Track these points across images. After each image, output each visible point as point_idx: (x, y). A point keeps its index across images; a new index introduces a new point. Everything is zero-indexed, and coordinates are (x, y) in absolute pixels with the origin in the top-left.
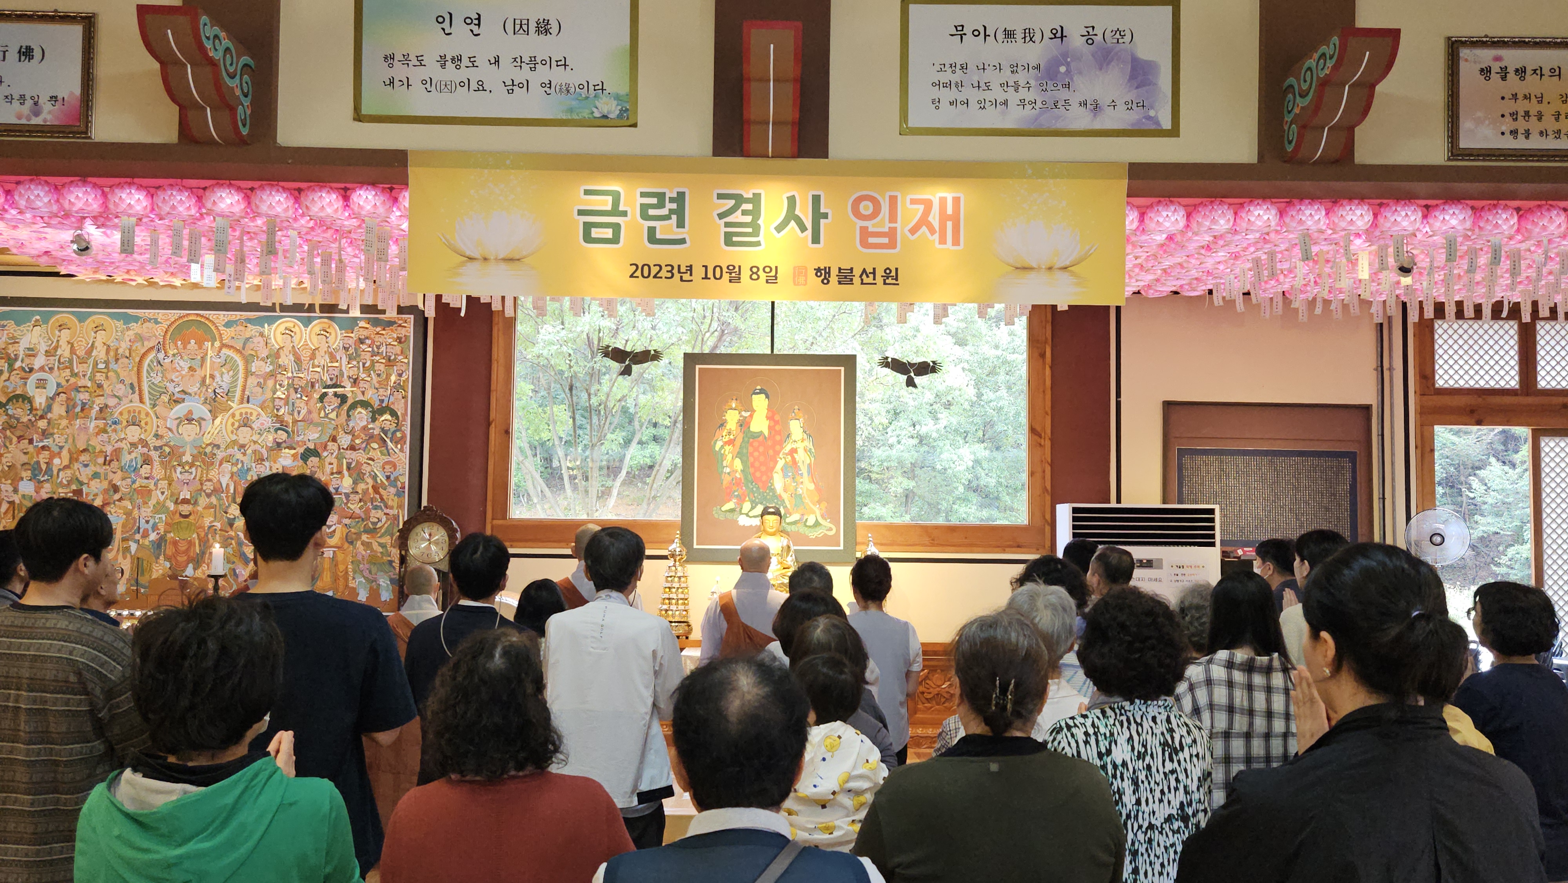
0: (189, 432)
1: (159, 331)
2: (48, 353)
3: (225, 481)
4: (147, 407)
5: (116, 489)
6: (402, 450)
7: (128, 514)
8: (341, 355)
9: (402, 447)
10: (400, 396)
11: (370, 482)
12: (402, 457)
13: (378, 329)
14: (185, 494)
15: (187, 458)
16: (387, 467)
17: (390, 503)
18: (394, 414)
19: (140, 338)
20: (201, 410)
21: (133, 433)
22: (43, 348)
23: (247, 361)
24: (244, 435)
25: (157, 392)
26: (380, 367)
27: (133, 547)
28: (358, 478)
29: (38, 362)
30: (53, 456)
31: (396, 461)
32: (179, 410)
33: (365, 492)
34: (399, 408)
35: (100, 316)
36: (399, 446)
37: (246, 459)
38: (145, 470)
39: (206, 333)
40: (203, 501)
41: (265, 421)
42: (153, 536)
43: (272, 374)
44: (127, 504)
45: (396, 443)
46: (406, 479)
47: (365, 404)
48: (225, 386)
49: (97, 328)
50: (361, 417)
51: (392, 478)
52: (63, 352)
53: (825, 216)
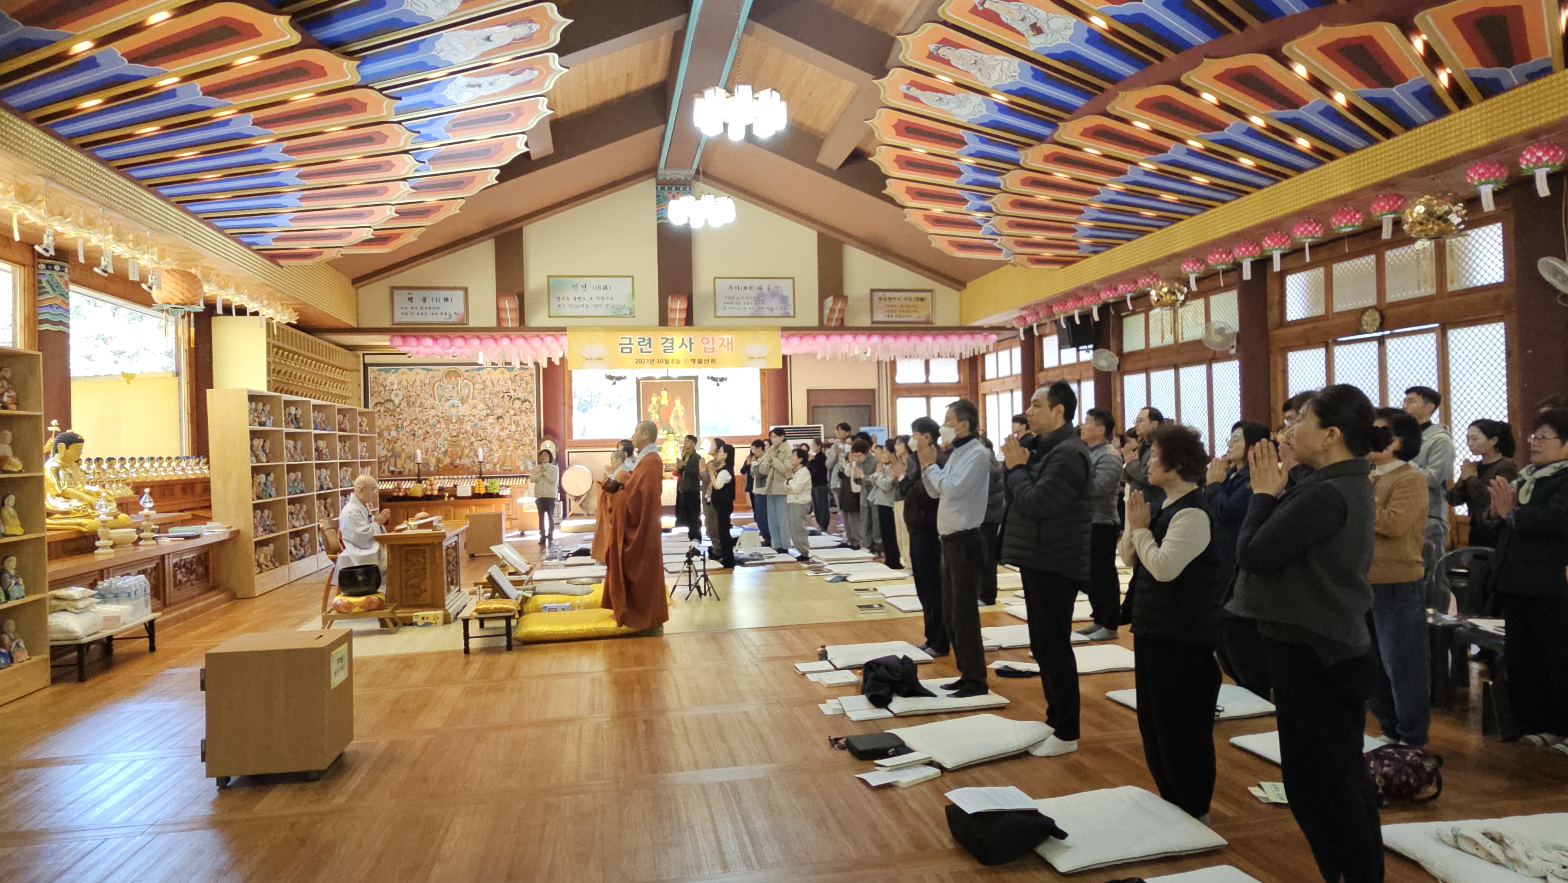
0: (454, 411)
1: (440, 374)
2: (400, 383)
4: (437, 402)
5: (428, 433)
11: (523, 427)
12: (533, 417)
13: (522, 371)
14: (454, 434)
15: (454, 421)
16: (528, 422)
17: (530, 434)
18: (530, 402)
19: (433, 377)
20: (458, 403)
21: (433, 412)
22: (396, 382)
23: (474, 384)
24: (475, 412)
25: (441, 397)
26: (524, 385)
28: (518, 425)
29: (395, 387)
30: (404, 421)
31: (531, 419)
32: (450, 403)
34: (531, 400)
35: (417, 369)
36: (532, 414)
37: (476, 421)
39: (458, 374)
40: (461, 436)
41: (482, 406)
42: (443, 449)
43: (483, 389)
45: (531, 412)
46: (535, 426)
47: (518, 399)
48: (466, 394)
49: (417, 373)
50: (517, 404)
51: (530, 425)
52: (405, 383)
53: (693, 344)
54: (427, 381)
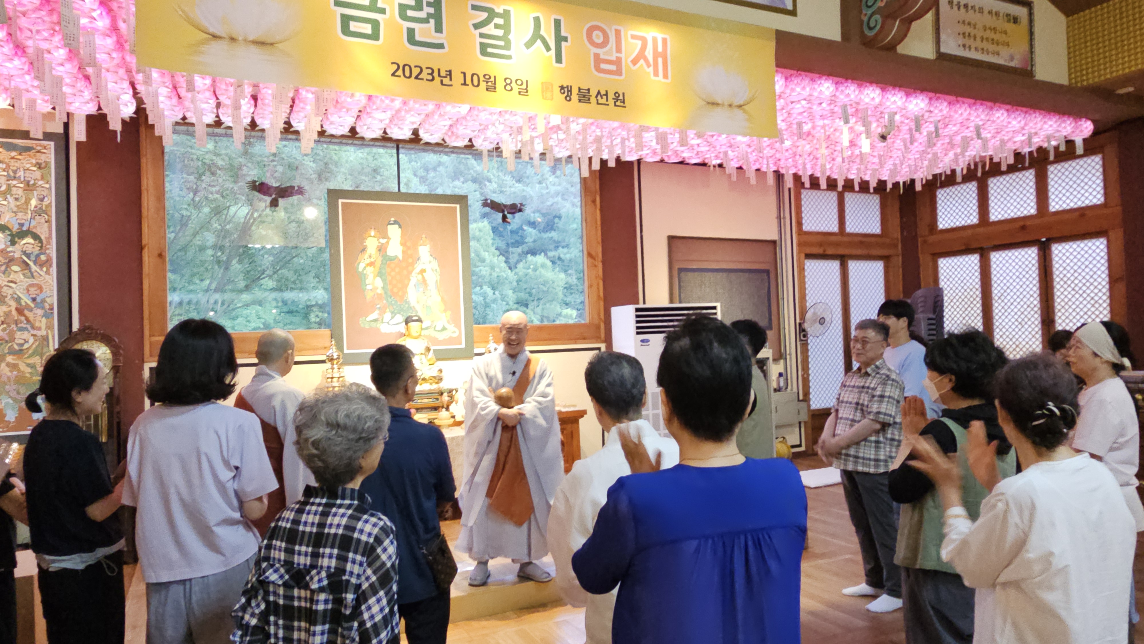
6: (48, 273)
9: (48, 270)
10: (43, 221)
11: (13, 304)
13: (13, 154)
16: (32, 290)
17: (37, 324)
31: (42, 283)
34: (43, 232)
36: (45, 269)
45: (41, 266)
46: (54, 300)
51: (38, 300)
53: (565, 39)
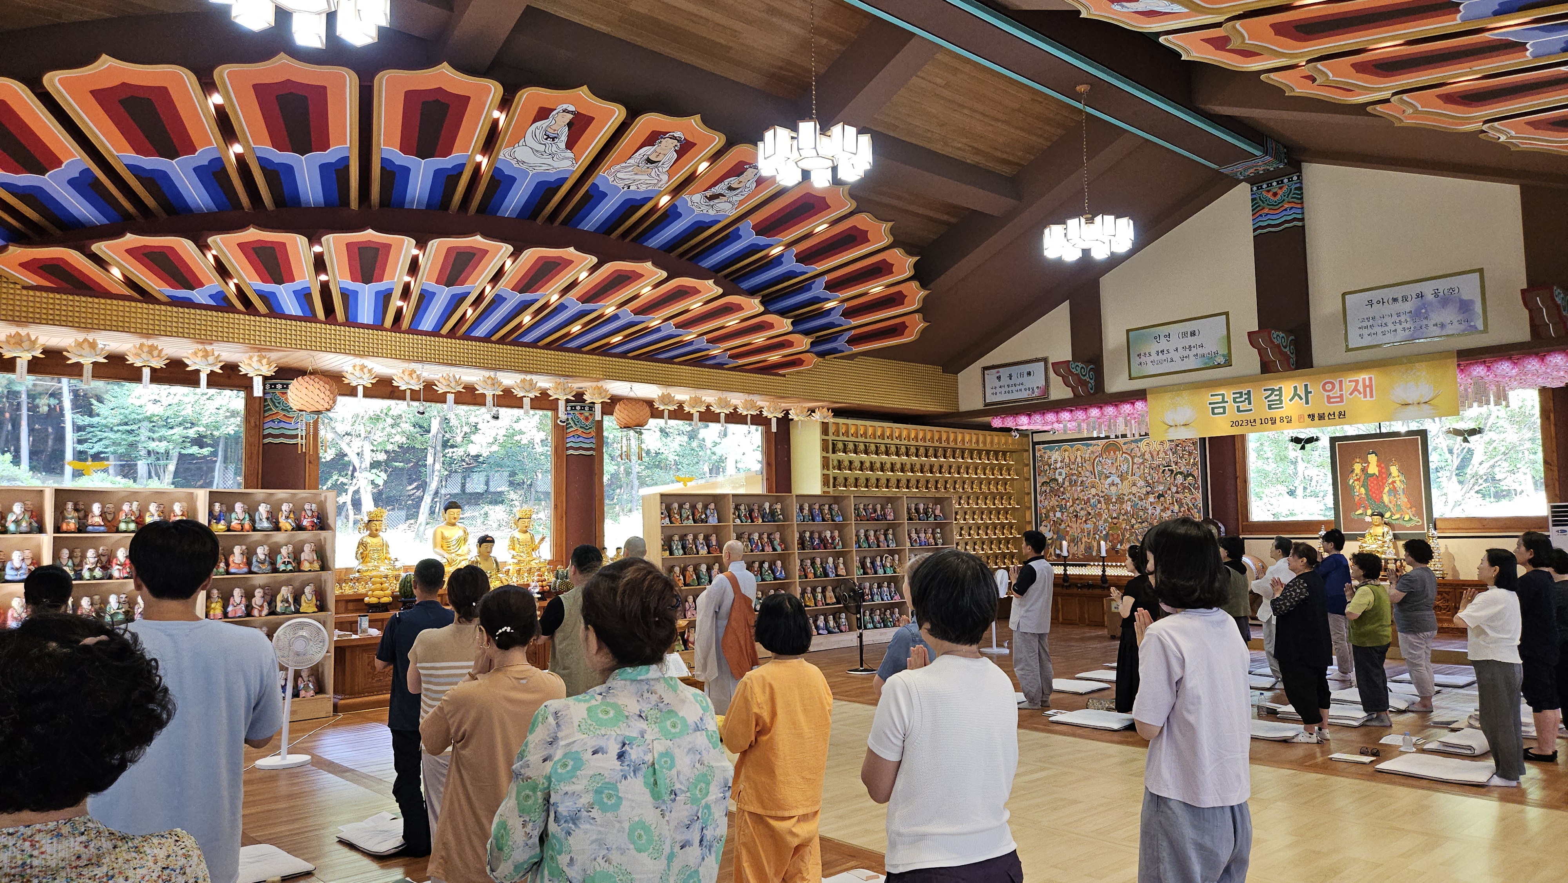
0: (1113, 488)
1: (1098, 449)
2: (1063, 461)
3: (1129, 509)
4: (1097, 480)
5: (1090, 514)
7: (1095, 523)
8: (1169, 452)
9: (1199, 491)
10: (1196, 470)
12: (1199, 496)
14: (1115, 515)
15: (1114, 500)
16: (1193, 500)
18: (1193, 476)
19: (1092, 452)
20: (1117, 480)
21: (1093, 491)
22: (1060, 459)
23: (1133, 457)
24: (1134, 490)
25: (1101, 473)
26: (1186, 456)
27: (1097, 537)
28: (1181, 505)
29: (1059, 465)
30: (1067, 501)
31: (1196, 498)
32: (1109, 480)
33: (1184, 511)
34: (1195, 474)
35: (1078, 445)
36: (1197, 491)
37: (1136, 500)
38: (1099, 506)
39: (1117, 447)
40: (1121, 517)
41: (1141, 483)
42: (1104, 532)
43: (1143, 463)
44: (1094, 519)
45: (1196, 489)
46: (1201, 505)
47: (1181, 473)
48: (1125, 469)
49: (1078, 450)
50: (1180, 479)
51: (1196, 505)
52: (1067, 460)
53: (1311, 392)
54: (1087, 456)
